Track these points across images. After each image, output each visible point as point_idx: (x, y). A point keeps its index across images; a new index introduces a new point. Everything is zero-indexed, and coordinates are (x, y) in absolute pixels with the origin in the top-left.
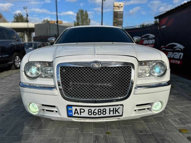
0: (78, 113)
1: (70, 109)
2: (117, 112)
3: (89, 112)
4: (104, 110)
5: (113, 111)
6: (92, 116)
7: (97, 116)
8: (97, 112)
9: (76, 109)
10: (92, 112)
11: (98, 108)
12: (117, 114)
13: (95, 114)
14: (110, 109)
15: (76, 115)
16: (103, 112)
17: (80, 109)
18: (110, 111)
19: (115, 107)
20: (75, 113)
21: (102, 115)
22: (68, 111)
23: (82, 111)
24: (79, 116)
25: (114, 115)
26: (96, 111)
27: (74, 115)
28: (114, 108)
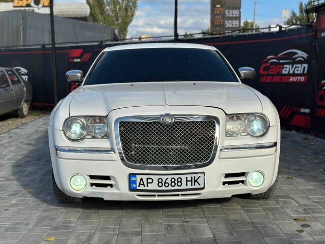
0: (143, 184)
1: (133, 179)
2: (196, 183)
3: (159, 182)
4: (179, 180)
5: (191, 181)
6: (163, 188)
7: (170, 188)
8: (170, 183)
9: (141, 179)
10: (163, 182)
11: (170, 177)
12: (197, 186)
13: (167, 185)
14: (187, 178)
15: (142, 187)
16: (178, 182)
17: (147, 179)
18: (187, 181)
20: (140, 184)
21: (176, 187)
22: (131, 182)
23: (150, 181)
24: (146, 188)
25: (193, 187)
26: (169, 181)
27: (138, 188)
28: (192, 177)
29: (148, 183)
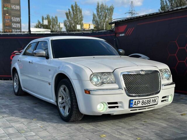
0: (136, 104)
1: (131, 102)
3: (142, 103)
4: (150, 101)
5: (154, 101)
6: (144, 105)
7: (146, 105)
9: (135, 102)
10: (144, 103)
11: (147, 100)
13: (145, 103)
14: (152, 99)
15: (135, 106)
17: (138, 101)
18: (152, 101)
19: (154, 98)
20: (134, 104)
21: (148, 104)
23: (139, 102)
24: (137, 106)
25: (154, 104)
26: (146, 102)
27: (133, 106)
29: (138, 103)
